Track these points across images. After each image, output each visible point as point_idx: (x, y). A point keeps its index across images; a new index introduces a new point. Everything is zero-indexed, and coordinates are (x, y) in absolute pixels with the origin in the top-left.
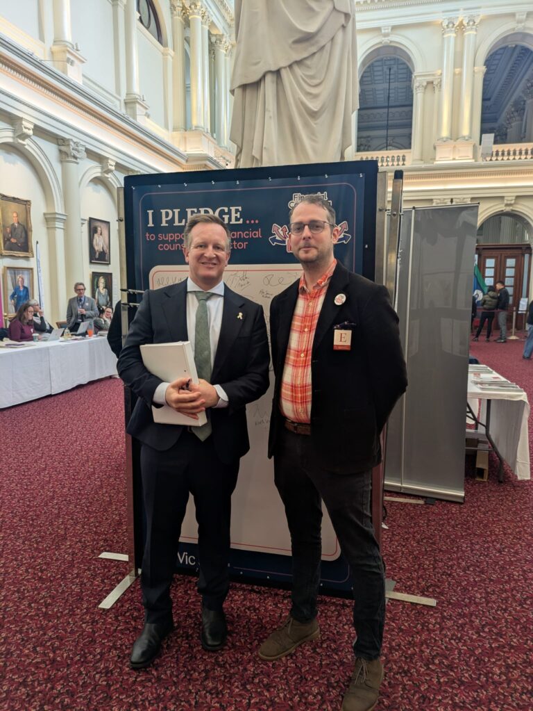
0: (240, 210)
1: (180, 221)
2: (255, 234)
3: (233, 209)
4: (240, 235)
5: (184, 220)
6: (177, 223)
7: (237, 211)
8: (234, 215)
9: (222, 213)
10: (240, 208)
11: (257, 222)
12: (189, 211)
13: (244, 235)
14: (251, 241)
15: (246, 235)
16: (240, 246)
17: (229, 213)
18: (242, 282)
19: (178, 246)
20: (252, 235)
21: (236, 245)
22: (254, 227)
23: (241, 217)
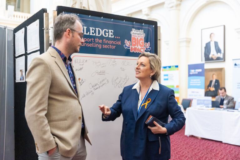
0: (113, 32)
1: (87, 33)
2: (118, 43)
3: (110, 31)
4: (113, 42)
5: (89, 33)
6: (85, 33)
7: (111, 32)
8: (110, 34)
9: (105, 32)
10: (113, 31)
11: (119, 38)
12: (91, 28)
13: (114, 43)
14: (117, 45)
15: (115, 43)
16: (113, 47)
17: (108, 32)
18: (114, 64)
19: (85, 45)
20: (117, 43)
21: (111, 47)
22: (118, 40)
23: (113, 35)
